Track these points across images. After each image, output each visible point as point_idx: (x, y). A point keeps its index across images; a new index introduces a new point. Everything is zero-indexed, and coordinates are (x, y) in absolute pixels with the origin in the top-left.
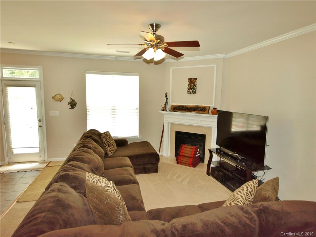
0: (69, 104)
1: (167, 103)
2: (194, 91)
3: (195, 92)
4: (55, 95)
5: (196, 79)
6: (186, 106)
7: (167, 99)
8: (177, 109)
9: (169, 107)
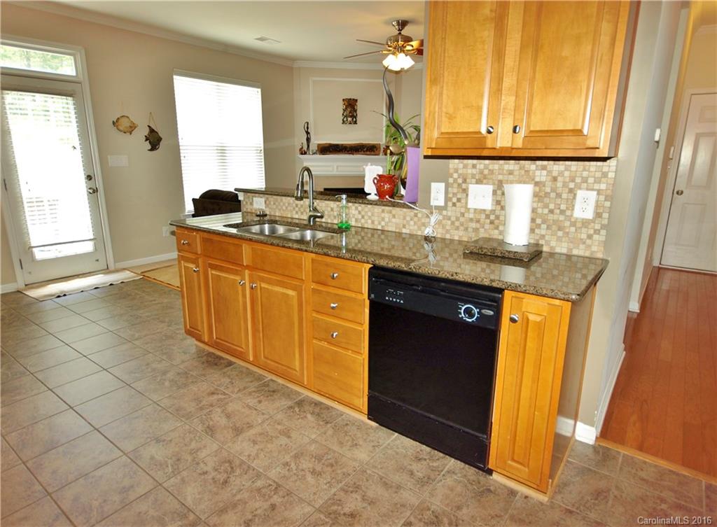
0: (146, 140)
1: (308, 140)
2: (354, 120)
3: (355, 123)
4: (118, 118)
5: (356, 100)
6: (342, 145)
7: (308, 133)
8: (326, 149)
9: (313, 147)
